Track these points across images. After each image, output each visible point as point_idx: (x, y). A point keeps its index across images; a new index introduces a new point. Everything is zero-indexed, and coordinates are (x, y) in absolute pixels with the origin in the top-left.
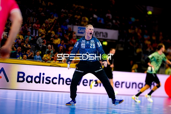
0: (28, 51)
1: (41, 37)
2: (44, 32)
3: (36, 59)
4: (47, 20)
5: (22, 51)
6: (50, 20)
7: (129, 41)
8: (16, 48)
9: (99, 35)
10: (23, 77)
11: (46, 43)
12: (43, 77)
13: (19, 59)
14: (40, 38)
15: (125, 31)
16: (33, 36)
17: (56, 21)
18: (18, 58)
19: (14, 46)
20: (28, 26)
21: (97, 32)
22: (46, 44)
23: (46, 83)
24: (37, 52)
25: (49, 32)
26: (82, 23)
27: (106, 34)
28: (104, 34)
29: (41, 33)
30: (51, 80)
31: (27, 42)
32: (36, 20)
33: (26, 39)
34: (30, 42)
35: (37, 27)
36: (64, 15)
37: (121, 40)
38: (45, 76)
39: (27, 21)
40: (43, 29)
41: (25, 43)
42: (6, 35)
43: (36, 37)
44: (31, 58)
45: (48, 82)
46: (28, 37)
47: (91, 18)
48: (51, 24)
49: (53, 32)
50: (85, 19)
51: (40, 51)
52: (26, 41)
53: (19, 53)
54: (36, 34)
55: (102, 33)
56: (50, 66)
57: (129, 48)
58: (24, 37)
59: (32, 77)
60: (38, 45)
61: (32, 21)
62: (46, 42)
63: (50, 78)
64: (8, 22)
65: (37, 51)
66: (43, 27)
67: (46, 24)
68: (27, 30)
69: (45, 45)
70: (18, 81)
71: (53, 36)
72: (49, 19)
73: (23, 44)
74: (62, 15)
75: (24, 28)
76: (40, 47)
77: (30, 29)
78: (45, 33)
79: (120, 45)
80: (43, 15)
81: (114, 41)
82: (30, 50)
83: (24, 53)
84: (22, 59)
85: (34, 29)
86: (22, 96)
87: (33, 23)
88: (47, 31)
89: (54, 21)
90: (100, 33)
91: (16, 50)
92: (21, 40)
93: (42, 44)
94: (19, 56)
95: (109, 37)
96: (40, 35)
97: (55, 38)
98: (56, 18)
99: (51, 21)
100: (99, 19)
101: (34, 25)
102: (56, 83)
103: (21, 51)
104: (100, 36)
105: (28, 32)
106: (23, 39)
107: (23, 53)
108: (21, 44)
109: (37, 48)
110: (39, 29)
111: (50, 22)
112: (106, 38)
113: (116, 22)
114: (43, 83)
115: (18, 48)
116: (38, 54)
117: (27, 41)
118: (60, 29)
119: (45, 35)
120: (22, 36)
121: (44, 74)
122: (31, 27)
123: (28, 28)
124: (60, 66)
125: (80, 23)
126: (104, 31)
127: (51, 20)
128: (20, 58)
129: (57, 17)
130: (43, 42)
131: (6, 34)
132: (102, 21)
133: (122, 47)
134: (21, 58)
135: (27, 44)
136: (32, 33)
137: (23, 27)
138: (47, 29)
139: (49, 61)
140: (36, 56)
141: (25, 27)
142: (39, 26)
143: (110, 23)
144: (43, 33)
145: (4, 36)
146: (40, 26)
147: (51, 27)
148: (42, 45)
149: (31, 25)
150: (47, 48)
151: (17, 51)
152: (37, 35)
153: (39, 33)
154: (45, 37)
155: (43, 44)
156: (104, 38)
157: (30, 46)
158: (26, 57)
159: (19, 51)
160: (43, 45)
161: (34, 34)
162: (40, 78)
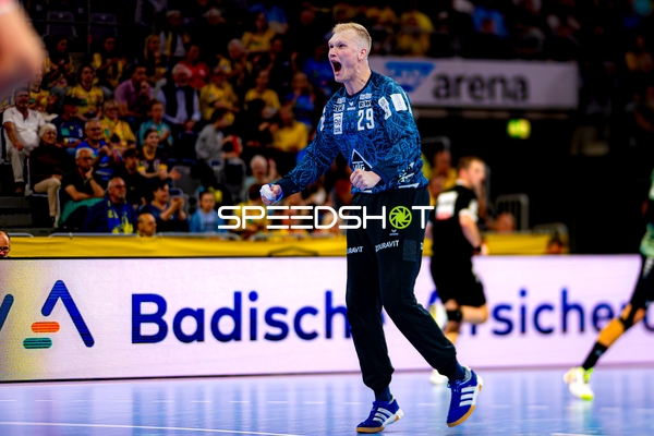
0: (159, 194)
1: (212, 121)
2: (229, 99)
3: (198, 230)
4: (235, 42)
5: (133, 197)
6: (251, 42)
7: (630, 107)
8: (104, 185)
9: (485, 93)
10: (156, 318)
11: (240, 149)
12: (253, 312)
13: (122, 236)
14: (208, 130)
15: (608, 64)
16: (175, 121)
17: (278, 42)
18: (116, 232)
19: (93, 174)
20: (152, 78)
21: (479, 79)
22: (241, 156)
23: (269, 337)
24: (201, 195)
25: (251, 95)
26: (405, 41)
27: (519, 87)
28: (512, 86)
29: (212, 105)
30: (289, 319)
31: (150, 153)
32: (186, 46)
33: (145, 136)
34: (164, 153)
35: (191, 79)
36: (317, 9)
37: (593, 108)
38: (262, 307)
39: (146, 52)
40: (220, 87)
41: (141, 157)
42: (53, 127)
43: (190, 124)
44: (176, 226)
45: (276, 331)
46: (154, 127)
47: (443, 15)
48: (256, 59)
49: (271, 97)
50: (413, 22)
51: (216, 188)
52: (145, 149)
53: (118, 207)
54: (190, 111)
55: (503, 81)
56: (270, 256)
57: (633, 142)
58: (135, 129)
59: (199, 315)
60: (202, 161)
61: (167, 52)
62: (244, 143)
63: (283, 311)
64: (55, 67)
65: (201, 189)
66: (221, 74)
67: (235, 59)
68: (145, 97)
69: (236, 161)
70: (137, 338)
71: (269, 111)
72: (247, 36)
73: (134, 164)
74: (306, 14)
75: (133, 89)
76: (212, 172)
77: (163, 88)
78: (235, 104)
79: (589, 132)
80: (215, 18)
81: (562, 117)
82: (170, 186)
83: (140, 203)
84: (135, 231)
85: (181, 88)
86: (161, 407)
87: (170, 61)
88: (240, 91)
89: (272, 41)
90: (493, 81)
91: (102, 192)
92: (124, 143)
93: (223, 155)
94: (119, 222)
95: (538, 97)
96: (209, 113)
97: (283, 123)
98: (277, 27)
99: (257, 43)
100: (480, 15)
101: (179, 68)
102: (313, 336)
103: (124, 195)
104: (492, 94)
105: (155, 107)
106: (133, 138)
107: (135, 207)
108: (124, 164)
109: (202, 176)
110: (204, 89)
111: (254, 48)
112: (521, 104)
113: (563, 22)
114: (253, 337)
115: (111, 184)
116: (206, 205)
117: (151, 147)
118: (300, 76)
119: (234, 113)
120: (127, 127)
121: (253, 296)
122: (163, 81)
123: (153, 85)
124: (315, 255)
125: (394, 43)
126: (510, 69)
127: (256, 38)
128: (122, 231)
129: (280, 21)
130: (228, 147)
131: (53, 122)
132: (497, 25)
133: (599, 138)
134: (128, 228)
135: (151, 163)
136: (172, 109)
137: (130, 82)
138: (240, 84)
139: (261, 234)
140: (200, 213)
141: (137, 84)
142: (202, 72)
143: (536, 33)
144: (224, 103)
145: (41, 134)
146: (205, 70)
147: (256, 72)
148: (222, 162)
149: (163, 70)
150: (250, 173)
151: (107, 196)
152: (196, 117)
153: (204, 104)
154: (235, 122)
155: (230, 155)
156: (510, 103)
157: (169, 170)
158: (150, 223)
159: (117, 198)
160: (226, 160)
161: (182, 113)
162: (236, 314)
